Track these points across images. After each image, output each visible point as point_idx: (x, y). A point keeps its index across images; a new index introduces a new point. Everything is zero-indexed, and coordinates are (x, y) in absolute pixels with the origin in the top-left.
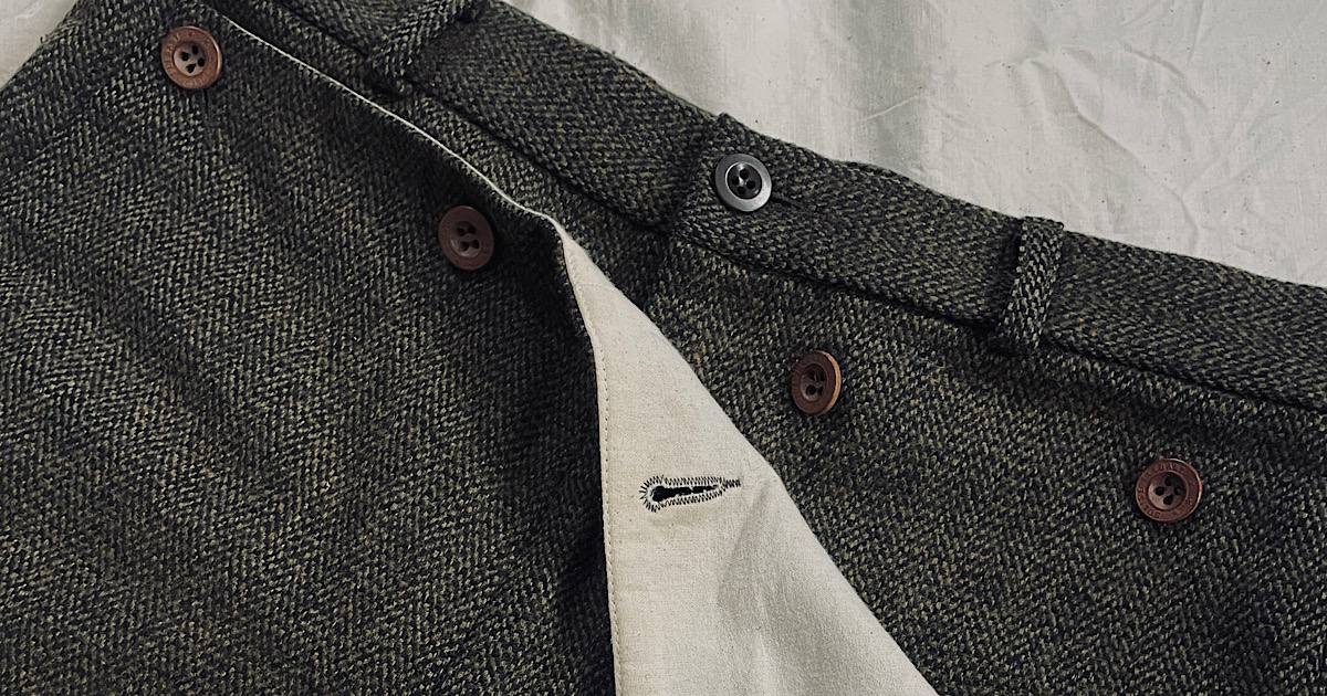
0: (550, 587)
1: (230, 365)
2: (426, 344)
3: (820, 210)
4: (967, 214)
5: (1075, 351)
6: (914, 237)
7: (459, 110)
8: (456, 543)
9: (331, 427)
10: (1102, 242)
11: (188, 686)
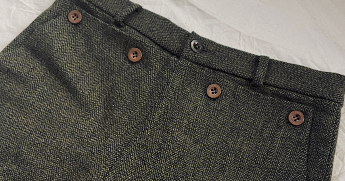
0: (148, 131)
1: (79, 82)
2: (123, 79)
3: (214, 53)
4: (247, 55)
5: (271, 86)
6: (235, 60)
7: (134, 28)
8: (128, 123)
9: (102, 99)
10: (278, 61)
11: (62, 151)
